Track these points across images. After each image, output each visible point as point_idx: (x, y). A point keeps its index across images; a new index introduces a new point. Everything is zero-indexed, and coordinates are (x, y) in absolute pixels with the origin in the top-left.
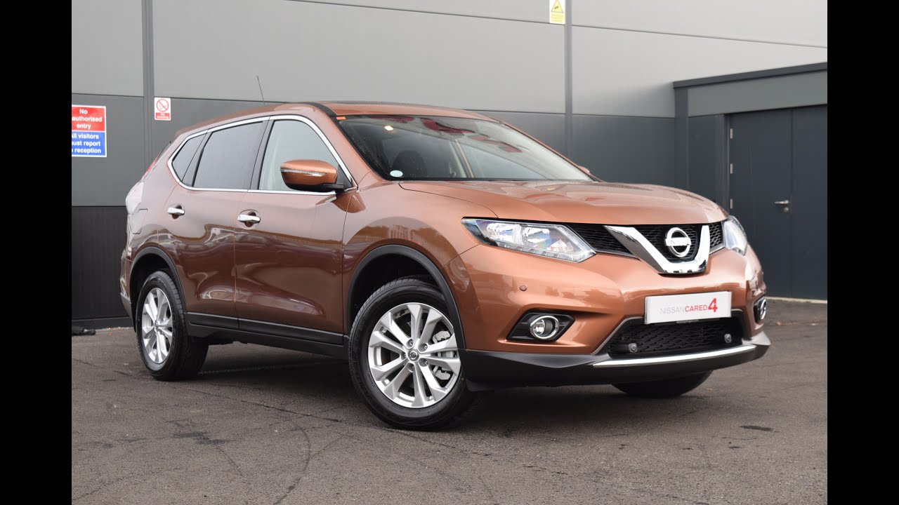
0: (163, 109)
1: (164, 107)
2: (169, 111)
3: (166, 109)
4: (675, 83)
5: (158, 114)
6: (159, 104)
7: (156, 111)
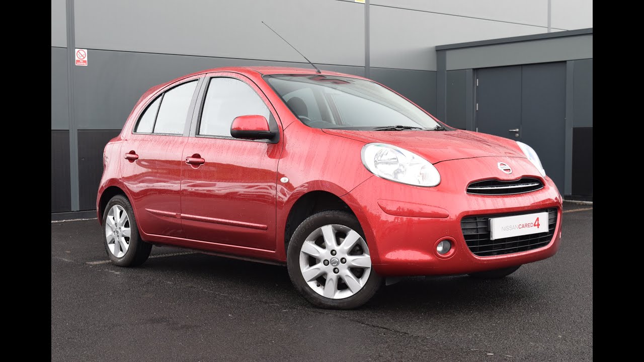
0: (82, 58)
1: (82, 56)
2: (86, 59)
3: (84, 58)
4: (437, 47)
5: (78, 61)
6: (78, 53)
7: (76, 58)
